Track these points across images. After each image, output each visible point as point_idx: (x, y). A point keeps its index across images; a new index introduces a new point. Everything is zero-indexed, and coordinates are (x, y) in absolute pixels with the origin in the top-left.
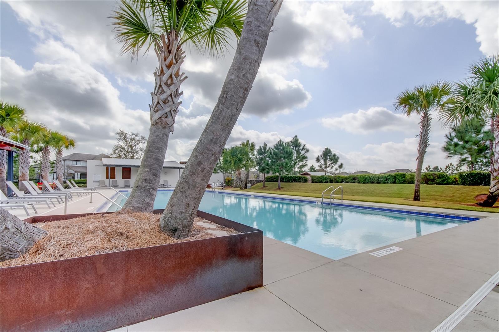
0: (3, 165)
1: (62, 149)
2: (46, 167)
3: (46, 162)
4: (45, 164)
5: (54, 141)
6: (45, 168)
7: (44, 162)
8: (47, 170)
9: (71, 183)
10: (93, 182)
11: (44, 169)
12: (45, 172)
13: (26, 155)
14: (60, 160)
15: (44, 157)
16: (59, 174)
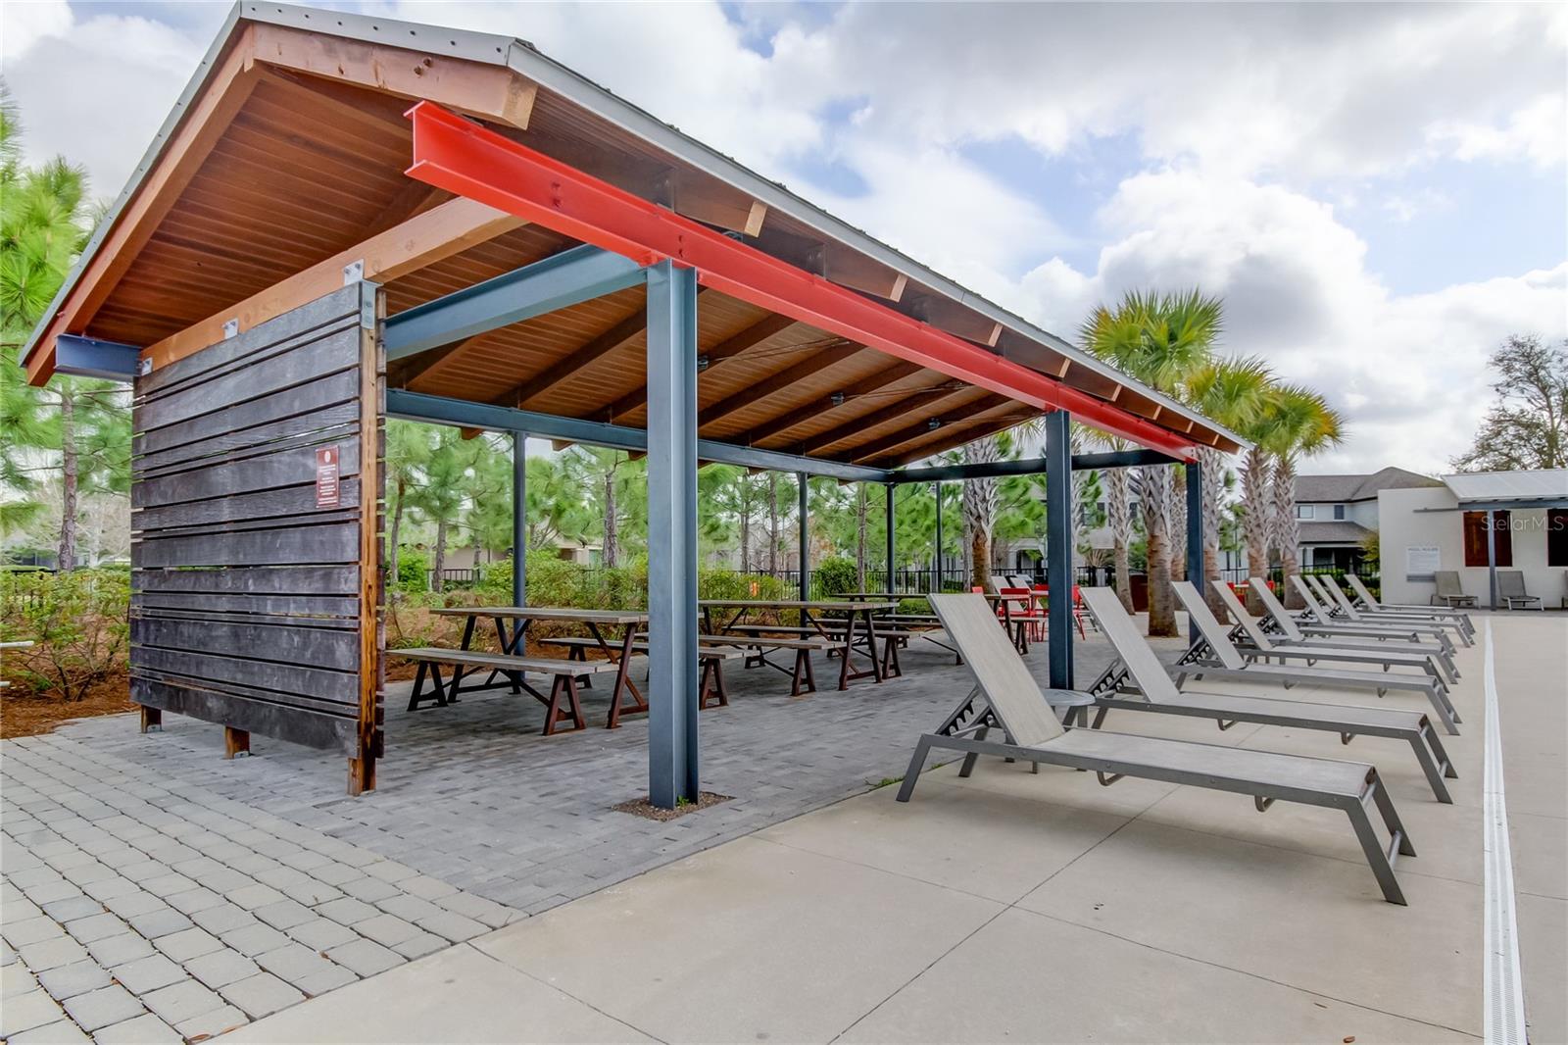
0: (1161, 519)
1: (1292, 457)
2: (1258, 526)
3: (1257, 506)
4: (1254, 515)
5: (1284, 424)
6: (1256, 530)
7: (1252, 508)
8: (1262, 534)
9: (1323, 584)
10: (1405, 579)
11: (1251, 531)
12: (1255, 544)
13: (1210, 484)
14: (1286, 499)
15: (1253, 487)
16: (1287, 551)
